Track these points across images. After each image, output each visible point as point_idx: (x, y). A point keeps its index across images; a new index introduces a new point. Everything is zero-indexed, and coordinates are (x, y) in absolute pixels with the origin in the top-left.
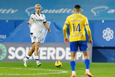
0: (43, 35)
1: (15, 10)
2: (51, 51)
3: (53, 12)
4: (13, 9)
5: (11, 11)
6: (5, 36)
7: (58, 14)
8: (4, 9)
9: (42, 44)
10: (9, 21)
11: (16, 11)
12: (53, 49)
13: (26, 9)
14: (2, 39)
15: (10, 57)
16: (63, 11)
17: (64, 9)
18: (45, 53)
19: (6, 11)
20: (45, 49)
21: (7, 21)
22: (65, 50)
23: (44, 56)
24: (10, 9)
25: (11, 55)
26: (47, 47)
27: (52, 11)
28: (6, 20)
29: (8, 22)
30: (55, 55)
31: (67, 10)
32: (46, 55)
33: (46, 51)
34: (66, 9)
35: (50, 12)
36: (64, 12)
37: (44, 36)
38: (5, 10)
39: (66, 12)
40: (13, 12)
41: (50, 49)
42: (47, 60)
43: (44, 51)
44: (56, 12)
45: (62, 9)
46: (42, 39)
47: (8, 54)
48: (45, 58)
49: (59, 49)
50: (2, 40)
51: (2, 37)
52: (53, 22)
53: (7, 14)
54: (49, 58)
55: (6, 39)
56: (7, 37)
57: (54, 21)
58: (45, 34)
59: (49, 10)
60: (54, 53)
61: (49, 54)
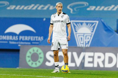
0: (90, 37)
2: (99, 57)
3: (101, 9)
4: (51, 5)
5: (49, 7)
6: (42, 38)
8: (40, 5)
9: (87, 48)
13: (68, 5)
14: (39, 41)
15: (47, 64)
16: (114, 8)
18: (91, 60)
19: (43, 8)
20: (91, 54)
21: (44, 19)
22: (117, 56)
23: (89, 62)
24: (49, 5)
25: (49, 61)
26: (94, 51)
28: (43, 19)
29: (46, 20)
30: (103, 62)
32: (93, 62)
33: (93, 57)
35: (97, 9)
37: (90, 39)
38: (42, 6)
41: (97, 54)
42: (93, 68)
43: (89, 57)
44: (106, 9)
46: (87, 42)
47: (46, 60)
48: (91, 65)
49: (108, 55)
50: (38, 43)
51: (38, 38)
52: (102, 22)
53: (45, 10)
54: (96, 66)
55: (43, 41)
57: (102, 20)
58: (91, 36)
60: (102, 59)
61: (96, 60)
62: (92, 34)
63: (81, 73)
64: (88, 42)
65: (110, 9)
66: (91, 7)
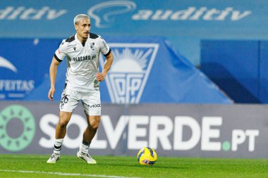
0: (139, 81)
1: (58, 11)
2: (161, 127)
3: (165, 17)
4: (52, 8)
6: (31, 84)
7: (179, 22)
8: (27, 8)
9: (134, 105)
10: (41, 40)
11: (62, 12)
12: (165, 120)
13: (88, 8)
14: (23, 92)
15: (44, 143)
17: (198, 8)
18: (142, 132)
19: (32, 15)
20: (143, 120)
21: (36, 42)
22: (200, 123)
23: (139, 139)
24: (46, 8)
25: (48, 137)
26: (149, 114)
27: (162, 15)
28: (32, 40)
29: (39, 44)
30: (171, 138)
31: (205, 13)
32: (146, 138)
33: (147, 127)
34: (204, 9)
36: (196, 17)
37: (140, 85)
38: (31, 11)
39: (201, 17)
40: (52, 15)
41: (156, 120)
43: (139, 126)
44: (175, 17)
45: (191, 10)
46: (133, 93)
47: (40, 134)
49: (182, 121)
50: (21, 95)
51: (21, 85)
52: (166, 45)
53: (37, 20)
55: (32, 92)
56: (36, 85)
57: (168, 43)
58: (142, 79)
59: (154, 13)
60: (168, 131)
61: (154, 134)
62: (144, 74)
63: (119, 163)
64: (137, 92)
65: (184, 17)
66: (141, 12)
